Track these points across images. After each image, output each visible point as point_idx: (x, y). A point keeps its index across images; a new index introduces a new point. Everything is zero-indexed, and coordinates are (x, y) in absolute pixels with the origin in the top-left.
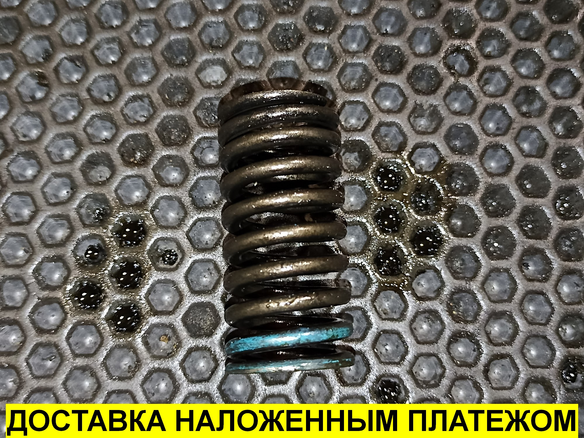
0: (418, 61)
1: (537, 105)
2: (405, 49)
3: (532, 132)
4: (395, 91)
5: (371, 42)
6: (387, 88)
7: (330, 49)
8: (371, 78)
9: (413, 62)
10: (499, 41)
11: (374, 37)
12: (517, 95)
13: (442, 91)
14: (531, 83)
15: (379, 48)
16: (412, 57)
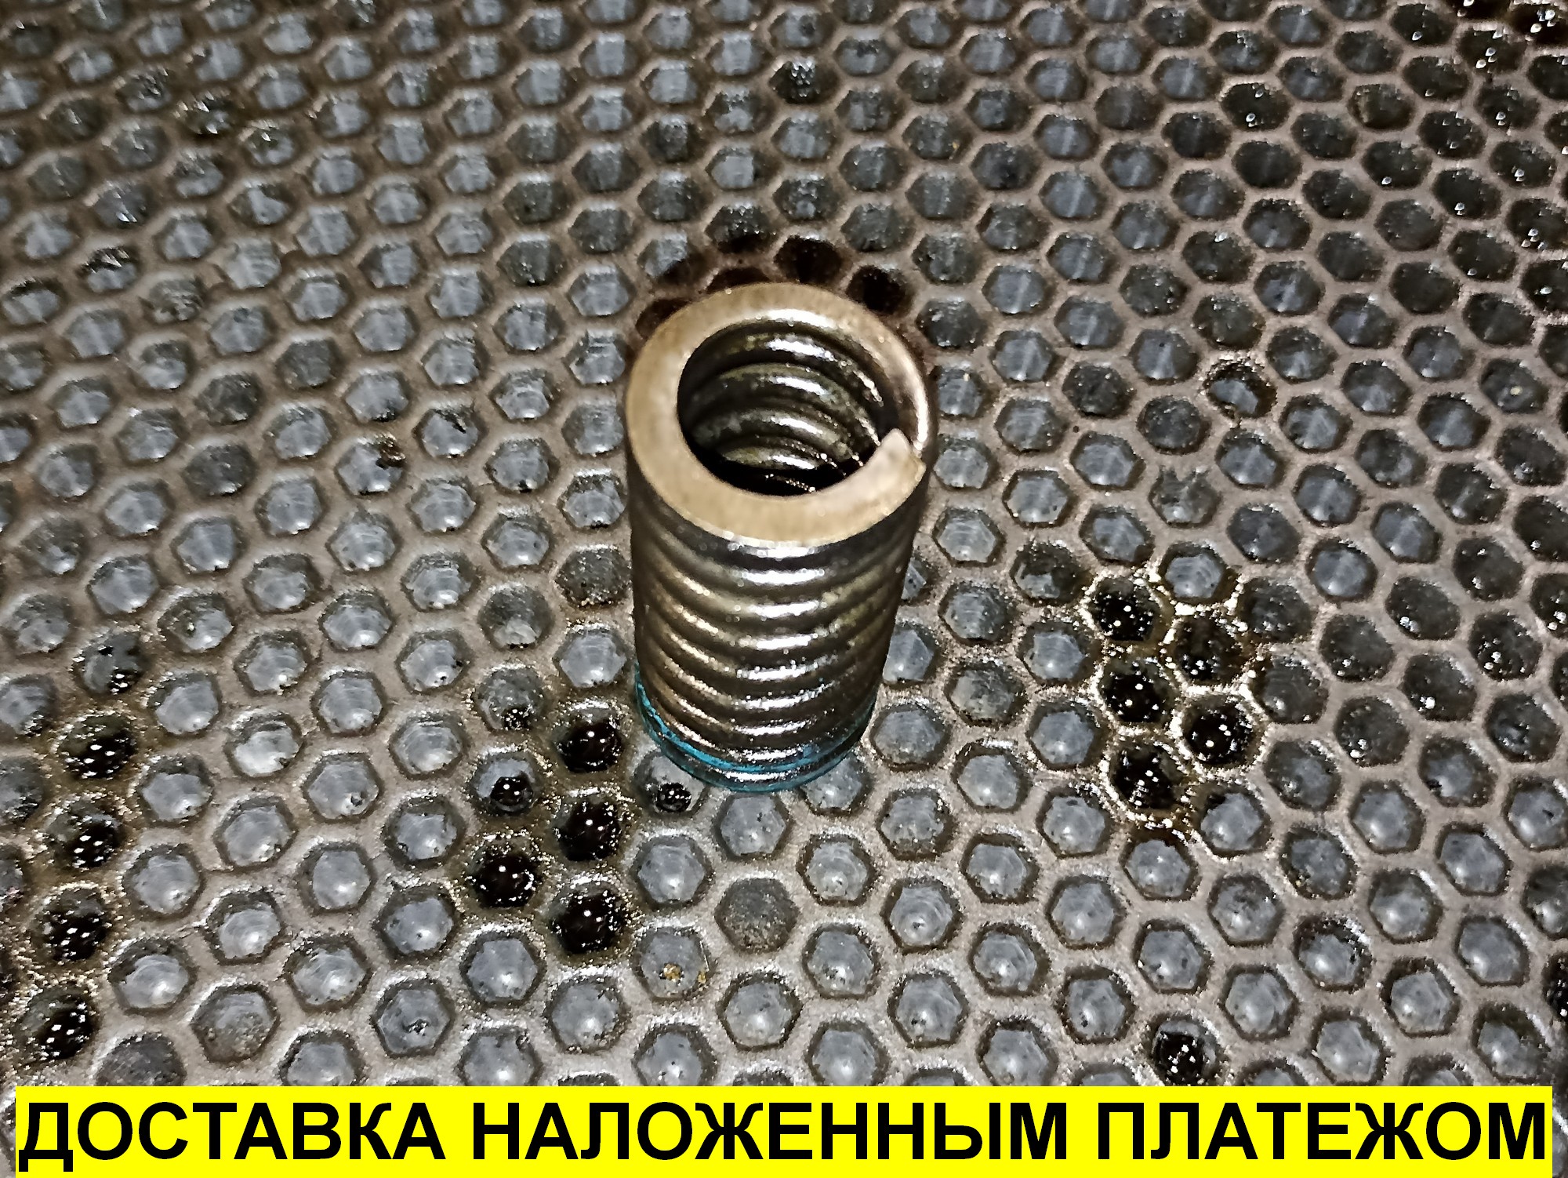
0: (1157, 393)
1: (1405, 467)
2: (1127, 371)
3: (1403, 516)
4: (1114, 452)
5: (1055, 362)
6: (1098, 446)
7: (975, 378)
8: (1066, 426)
9: (1146, 395)
10: (1310, 351)
11: (1061, 351)
12: (1362, 447)
13: (1213, 444)
14: (1388, 424)
15: (1073, 372)
16: (1141, 385)
